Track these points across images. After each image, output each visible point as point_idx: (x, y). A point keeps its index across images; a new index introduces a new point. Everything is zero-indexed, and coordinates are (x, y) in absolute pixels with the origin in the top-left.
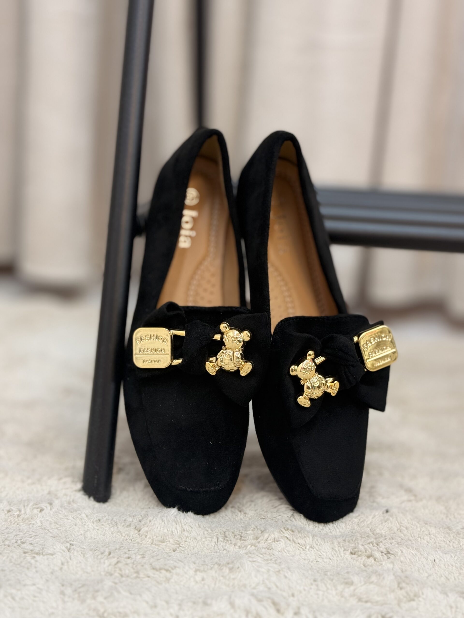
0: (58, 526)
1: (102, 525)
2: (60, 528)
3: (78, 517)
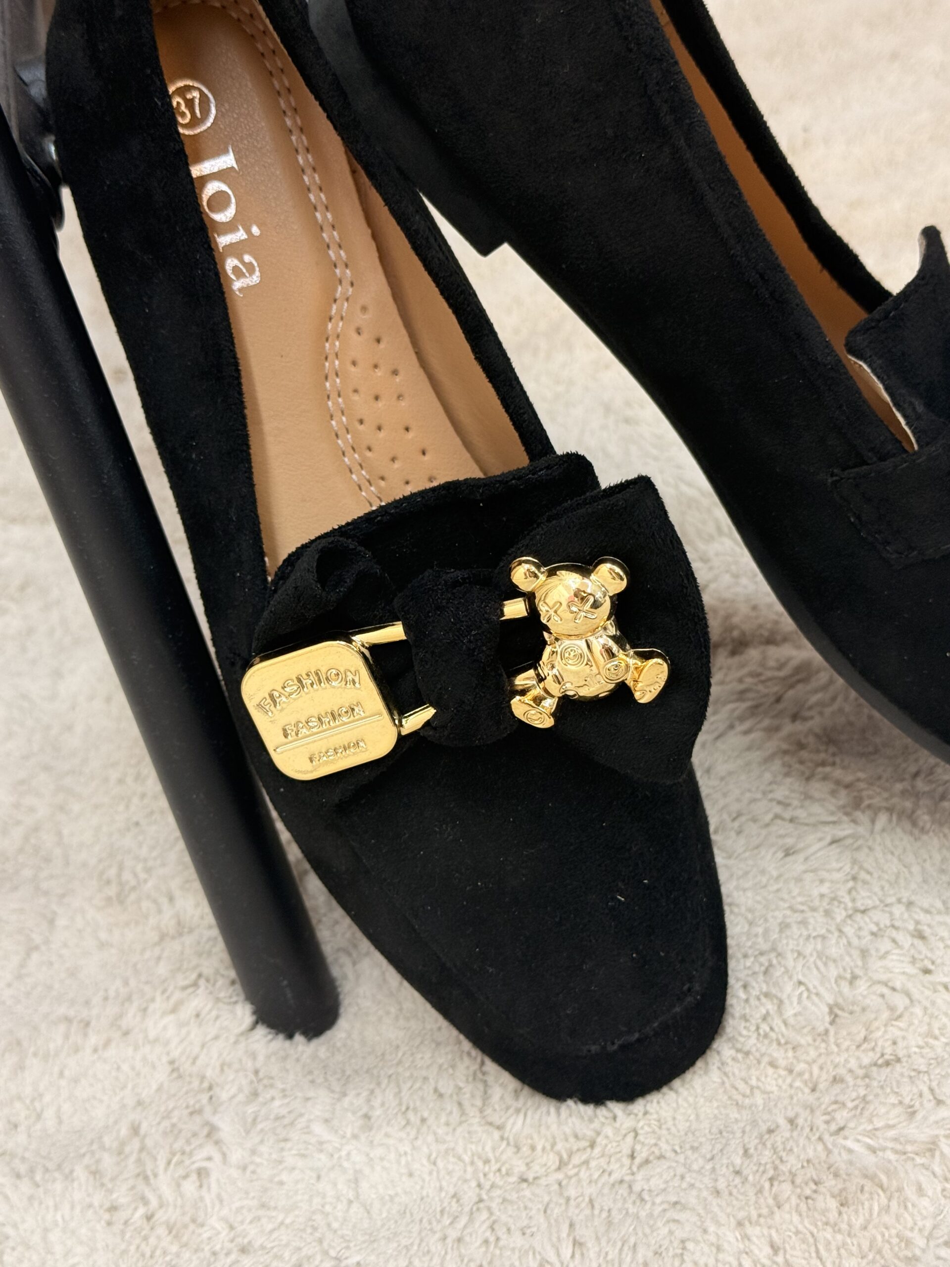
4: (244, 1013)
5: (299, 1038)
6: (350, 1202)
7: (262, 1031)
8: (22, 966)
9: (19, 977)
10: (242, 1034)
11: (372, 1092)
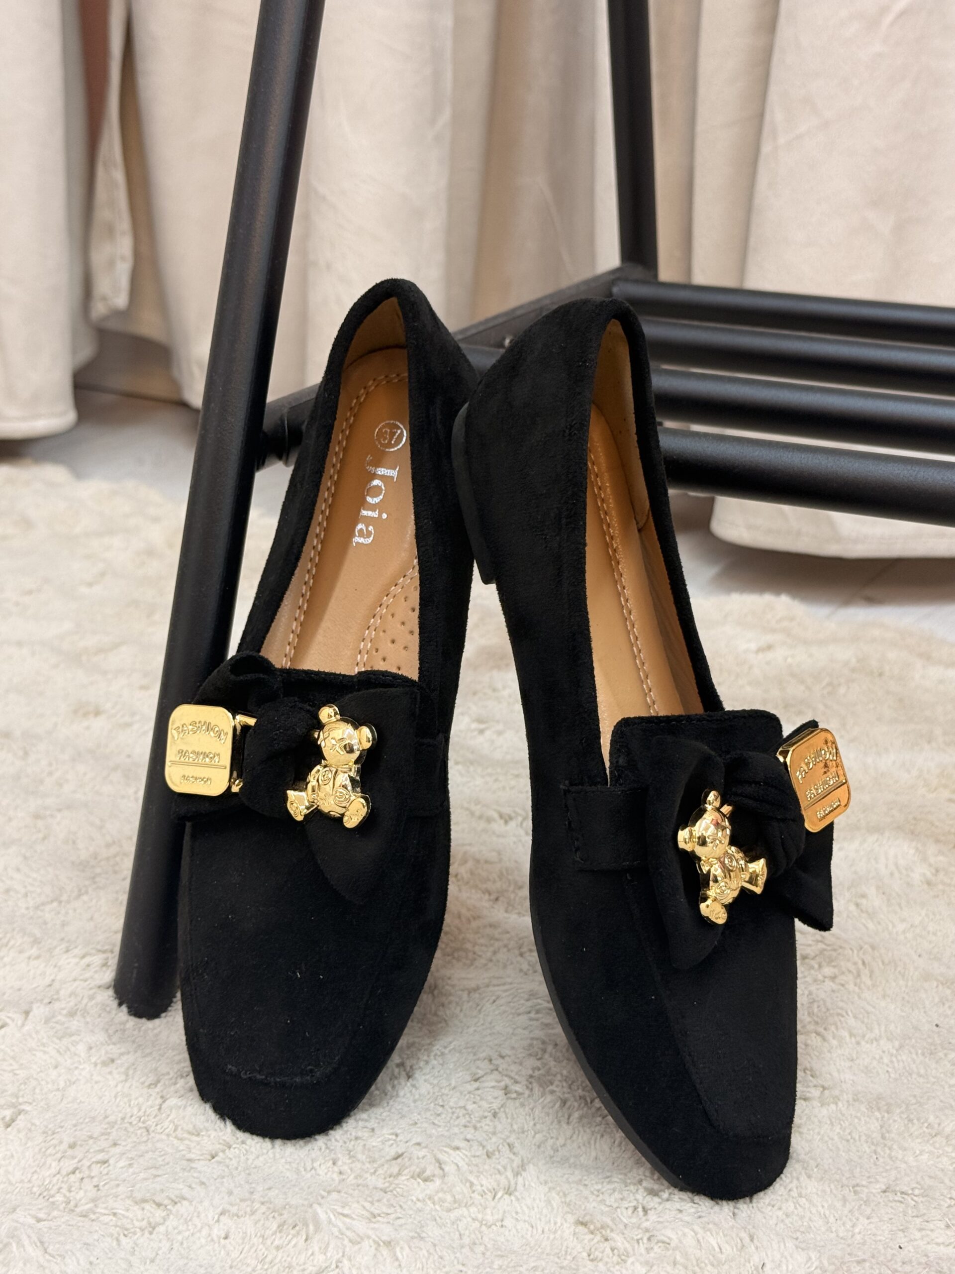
0: (16, 1066)
1: (110, 1073)
2: (17, 1072)
3: (69, 1050)
4: (109, 975)
5: (124, 1008)
6: (58, 1090)
7: (111, 992)
8: (43, 904)
9: (37, 908)
10: (99, 987)
11: (129, 1053)
